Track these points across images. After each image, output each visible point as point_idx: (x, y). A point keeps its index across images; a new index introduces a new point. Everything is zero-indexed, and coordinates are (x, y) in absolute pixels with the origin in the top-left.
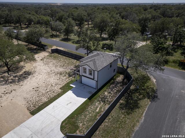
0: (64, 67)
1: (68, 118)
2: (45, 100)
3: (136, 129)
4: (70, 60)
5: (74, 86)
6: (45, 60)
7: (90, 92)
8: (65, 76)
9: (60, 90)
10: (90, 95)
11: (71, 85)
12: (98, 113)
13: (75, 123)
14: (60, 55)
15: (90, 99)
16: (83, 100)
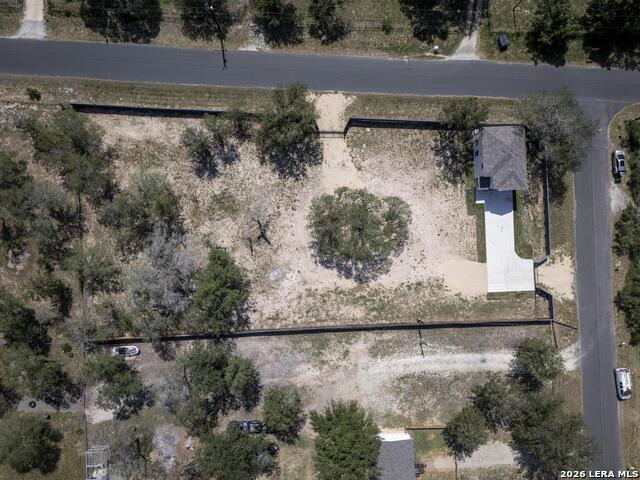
0: (422, 165)
1: (515, 244)
2: (473, 241)
3: (575, 217)
4: (406, 135)
5: (483, 202)
6: (363, 164)
7: (508, 198)
8: (447, 186)
9: (472, 217)
10: (511, 204)
11: (477, 202)
12: (535, 220)
13: (524, 244)
14: (368, 130)
15: (515, 209)
16: (510, 215)
